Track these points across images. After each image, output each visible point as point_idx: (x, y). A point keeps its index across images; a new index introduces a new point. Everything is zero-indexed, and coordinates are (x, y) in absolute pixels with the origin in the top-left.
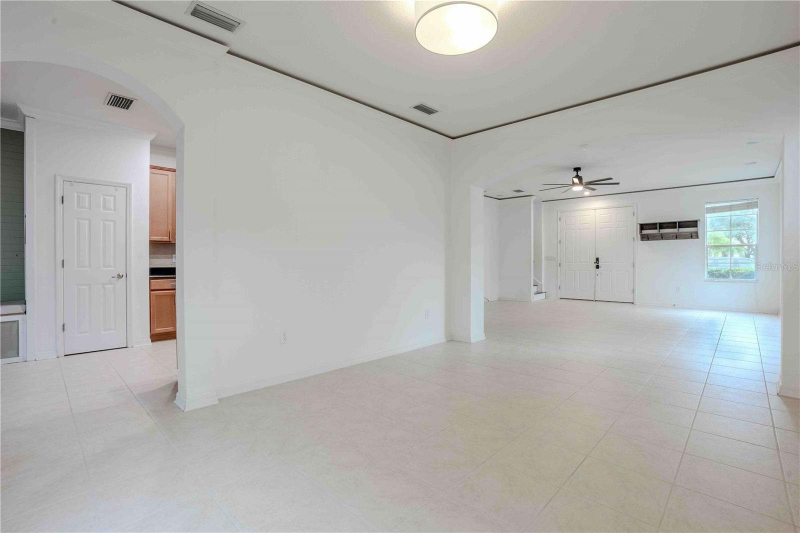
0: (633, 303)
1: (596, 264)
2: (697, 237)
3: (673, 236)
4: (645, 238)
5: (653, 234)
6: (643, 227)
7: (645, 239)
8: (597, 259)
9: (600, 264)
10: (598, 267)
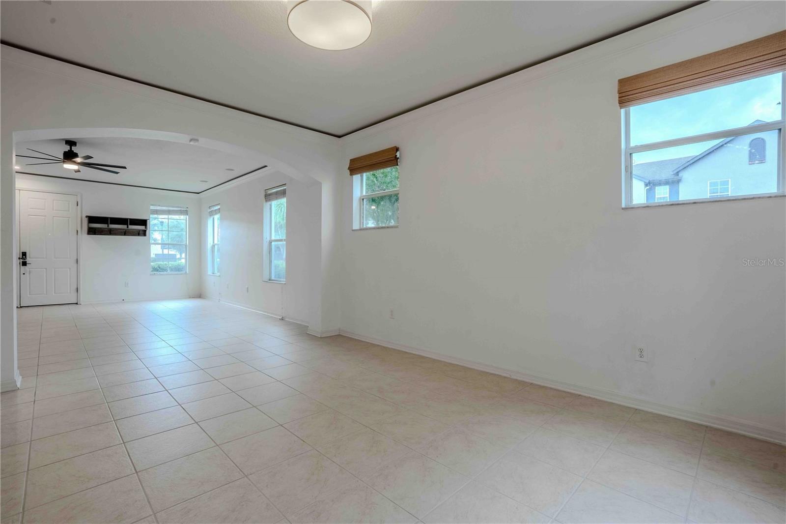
0: (77, 304)
1: (22, 260)
2: (145, 235)
3: (122, 232)
4: (92, 231)
5: (101, 228)
6: (92, 219)
7: (91, 233)
8: (24, 254)
9: (28, 260)
10: (24, 264)
